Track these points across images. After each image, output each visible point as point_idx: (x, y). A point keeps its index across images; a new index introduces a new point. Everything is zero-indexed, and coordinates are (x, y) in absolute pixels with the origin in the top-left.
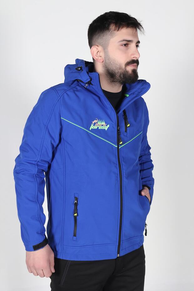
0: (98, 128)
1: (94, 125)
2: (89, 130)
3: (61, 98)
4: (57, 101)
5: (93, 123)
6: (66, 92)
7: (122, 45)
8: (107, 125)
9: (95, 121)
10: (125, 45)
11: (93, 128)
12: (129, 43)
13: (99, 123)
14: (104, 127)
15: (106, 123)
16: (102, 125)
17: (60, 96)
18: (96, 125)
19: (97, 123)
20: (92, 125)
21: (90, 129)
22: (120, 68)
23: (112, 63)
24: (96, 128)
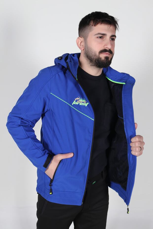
0: (79, 104)
1: (76, 102)
2: (71, 105)
3: (53, 77)
4: (50, 79)
5: (75, 100)
6: (58, 73)
7: (98, 37)
8: (87, 103)
9: (77, 99)
10: (100, 37)
11: (75, 104)
12: (103, 36)
13: (81, 100)
14: (84, 104)
15: (86, 101)
16: (83, 102)
17: (53, 75)
18: (77, 102)
19: (79, 100)
20: (75, 101)
21: (73, 104)
22: (95, 55)
23: (89, 50)
24: (77, 104)
